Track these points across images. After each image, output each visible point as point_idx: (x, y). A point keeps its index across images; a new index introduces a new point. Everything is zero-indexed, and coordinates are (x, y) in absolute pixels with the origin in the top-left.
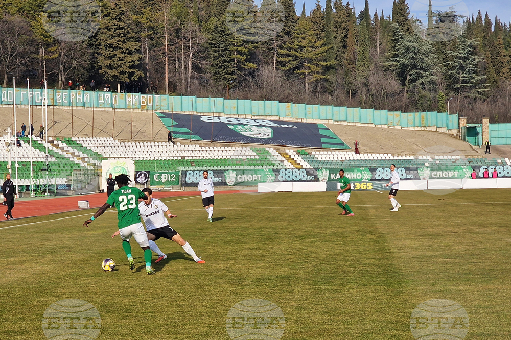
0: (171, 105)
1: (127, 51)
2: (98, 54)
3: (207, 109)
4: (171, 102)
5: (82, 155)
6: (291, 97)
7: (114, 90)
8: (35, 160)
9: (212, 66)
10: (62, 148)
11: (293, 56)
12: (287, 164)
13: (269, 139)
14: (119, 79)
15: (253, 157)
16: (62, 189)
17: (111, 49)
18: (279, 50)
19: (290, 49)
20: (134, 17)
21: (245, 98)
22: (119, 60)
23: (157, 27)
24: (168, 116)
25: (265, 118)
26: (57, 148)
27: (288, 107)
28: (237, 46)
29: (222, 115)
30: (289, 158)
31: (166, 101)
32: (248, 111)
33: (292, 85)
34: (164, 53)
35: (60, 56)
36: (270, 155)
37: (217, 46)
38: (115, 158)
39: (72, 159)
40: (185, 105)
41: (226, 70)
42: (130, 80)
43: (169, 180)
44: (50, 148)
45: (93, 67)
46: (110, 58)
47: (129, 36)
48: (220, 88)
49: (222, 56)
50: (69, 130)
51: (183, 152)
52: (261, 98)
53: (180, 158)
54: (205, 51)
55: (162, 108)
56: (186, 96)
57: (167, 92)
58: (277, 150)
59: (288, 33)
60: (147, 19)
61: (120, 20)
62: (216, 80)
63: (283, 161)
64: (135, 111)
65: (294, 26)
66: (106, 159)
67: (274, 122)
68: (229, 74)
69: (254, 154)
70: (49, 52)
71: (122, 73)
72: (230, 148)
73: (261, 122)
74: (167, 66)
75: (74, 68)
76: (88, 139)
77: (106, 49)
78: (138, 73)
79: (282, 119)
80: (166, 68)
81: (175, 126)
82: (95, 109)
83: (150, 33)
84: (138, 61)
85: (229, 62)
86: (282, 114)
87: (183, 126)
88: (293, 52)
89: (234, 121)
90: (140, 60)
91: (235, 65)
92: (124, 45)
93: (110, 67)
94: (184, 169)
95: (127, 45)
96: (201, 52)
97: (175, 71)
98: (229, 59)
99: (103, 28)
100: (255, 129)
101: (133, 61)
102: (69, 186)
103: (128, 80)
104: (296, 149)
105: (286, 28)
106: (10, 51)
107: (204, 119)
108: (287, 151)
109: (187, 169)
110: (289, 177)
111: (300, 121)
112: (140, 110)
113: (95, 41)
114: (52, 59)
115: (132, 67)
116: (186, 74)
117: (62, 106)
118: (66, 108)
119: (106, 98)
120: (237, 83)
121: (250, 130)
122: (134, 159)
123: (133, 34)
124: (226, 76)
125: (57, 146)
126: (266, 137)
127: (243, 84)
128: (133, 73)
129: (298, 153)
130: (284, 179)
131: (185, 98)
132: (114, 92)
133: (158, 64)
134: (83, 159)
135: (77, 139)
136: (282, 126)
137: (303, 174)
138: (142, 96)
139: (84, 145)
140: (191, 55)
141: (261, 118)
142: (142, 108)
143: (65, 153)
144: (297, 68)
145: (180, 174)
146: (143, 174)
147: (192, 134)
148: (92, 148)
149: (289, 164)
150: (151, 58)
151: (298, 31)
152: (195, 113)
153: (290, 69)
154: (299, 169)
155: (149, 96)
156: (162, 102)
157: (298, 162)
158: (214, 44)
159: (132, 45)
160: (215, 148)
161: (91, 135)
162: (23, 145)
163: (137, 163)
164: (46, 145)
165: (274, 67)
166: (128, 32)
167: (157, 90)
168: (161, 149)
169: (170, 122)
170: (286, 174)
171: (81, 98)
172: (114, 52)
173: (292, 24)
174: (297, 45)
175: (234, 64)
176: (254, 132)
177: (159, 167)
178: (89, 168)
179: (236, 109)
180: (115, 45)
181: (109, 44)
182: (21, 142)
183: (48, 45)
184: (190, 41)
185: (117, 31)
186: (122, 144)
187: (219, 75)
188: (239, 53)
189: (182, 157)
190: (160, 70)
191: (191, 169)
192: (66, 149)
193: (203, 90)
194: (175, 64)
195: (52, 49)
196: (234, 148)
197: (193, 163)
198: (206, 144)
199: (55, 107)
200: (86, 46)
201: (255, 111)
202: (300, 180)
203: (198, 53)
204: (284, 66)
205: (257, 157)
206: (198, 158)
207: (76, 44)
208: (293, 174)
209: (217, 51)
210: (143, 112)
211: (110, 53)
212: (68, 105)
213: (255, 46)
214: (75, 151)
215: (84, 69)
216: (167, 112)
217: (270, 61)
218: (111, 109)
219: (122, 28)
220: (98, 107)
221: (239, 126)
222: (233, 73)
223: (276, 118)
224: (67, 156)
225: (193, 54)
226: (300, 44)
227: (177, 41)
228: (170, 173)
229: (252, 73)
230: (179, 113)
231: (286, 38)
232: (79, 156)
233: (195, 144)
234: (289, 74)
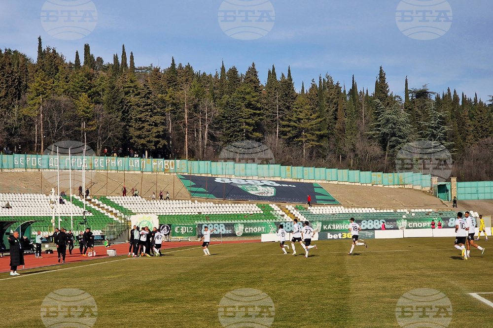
0: (189, 169)
1: (154, 124)
2: (130, 126)
3: (220, 172)
4: (189, 166)
5: (115, 211)
6: (291, 161)
8: (76, 215)
9: (224, 135)
10: (98, 205)
11: (292, 127)
12: (287, 218)
14: (147, 147)
15: (259, 212)
16: (98, 240)
17: (140, 122)
18: (281, 122)
19: (290, 120)
20: (160, 95)
22: (147, 131)
23: (178, 103)
24: (187, 178)
25: (269, 179)
26: (94, 205)
27: (289, 169)
28: (245, 118)
29: (233, 177)
30: (289, 213)
31: (186, 165)
32: (255, 173)
33: (291, 151)
34: (185, 124)
35: (98, 128)
36: (273, 210)
37: (229, 118)
38: (142, 213)
39: (106, 214)
40: (201, 168)
41: (236, 139)
42: (156, 148)
43: (188, 232)
44: (89, 205)
45: (125, 137)
46: (140, 129)
47: (155, 111)
49: (233, 127)
50: (104, 190)
51: (200, 208)
53: (197, 214)
54: (219, 123)
55: (182, 171)
56: (203, 160)
57: (187, 157)
58: (279, 206)
59: (288, 108)
60: (170, 97)
61: (148, 98)
63: (283, 216)
64: (160, 173)
65: (293, 102)
66: (135, 214)
67: (277, 182)
70: (89, 125)
71: (149, 142)
72: (239, 205)
73: (265, 183)
74: (187, 135)
75: (110, 138)
76: (120, 197)
77: (136, 122)
78: (163, 142)
79: (283, 180)
80: (186, 137)
82: (126, 172)
83: (172, 108)
84: (162, 131)
85: (239, 132)
86: (283, 175)
87: (200, 186)
88: (292, 124)
89: (243, 182)
90: (164, 131)
91: (244, 135)
92: (151, 118)
93: (139, 137)
94: (200, 223)
95: (153, 119)
96: (216, 124)
97: (193, 140)
98: (239, 129)
99: (134, 105)
100: (260, 188)
101: (158, 132)
102: (103, 236)
103: (154, 148)
105: (287, 103)
106: (56, 126)
109: (203, 222)
110: (288, 228)
112: (164, 173)
113: (127, 116)
114: (92, 131)
115: (157, 137)
117: (99, 170)
118: (102, 171)
119: (136, 163)
121: (256, 189)
122: (158, 214)
123: (159, 110)
125: (94, 203)
126: (269, 195)
128: (158, 142)
129: (297, 208)
131: (202, 162)
133: (179, 134)
134: (116, 214)
135: (111, 197)
138: (165, 161)
139: (116, 203)
140: (207, 126)
141: (266, 179)
142: (165, 171)
143: (100, 209)
144: (296, 136)
145: (197, 227)
146: (165, 227)
147: (208, 193)
148: (123, 205)
149: (289, 217)
150: (173, 129)
151: (297, 106)
153: (290, 138)
155: (171, 161)
157: (296, 216)
158: (227, 117)
159: (158, 119)
160: (227, 205)
162: (66, 202)
163: (160, 217)
164: (84, 201)
165: (277, 136)
166: (155, 108)
167: (178, 156)
168: (181, 206)
169: (189, 183)
171: (115, 163)
172: (143, 125)
173: (291, 100)
174: (296, 118)
175: (243, 133)
176: (260, 191)
177: (180, 221)
178: (120, 222)
180: (143, 119)
181: (139, 118)
182: (65, 200)
183: (89, 120)
184: (206, 114)
185: (146, 107)
186: (149, 201)
189: (200, 213)
190: (181, 139)
191: (206, 223)
194: (194, 134)
195: (91, 123)
196: (242, 205)
197: (208, 217)
198: (219, 202)
199: (93, 171)
200: (119, 120)
201: (260, 173)
203: (213, 125)
205: (262, 212)
206: (212, 213)
207: (111, 119)
209: (228, 122)
210: (166, 174)
211: (139, 126)
212: (104, 168)
213: (261, 119)
214: (109, 207)
215: (118, 139)
216: (186, 174)
217: (274, 131)
218: (140, 172)
219: (149, 105)
220: (129, 171)
221: (247, 186)
223: (279, 179)
224: (102, 211)
225: (209, 125)
226: (298, 116)
227: (195, 114)
228: (189, 226)
230: (196, 175)
231: (287, 112)
232: (112, 211)
234: (289, 142)
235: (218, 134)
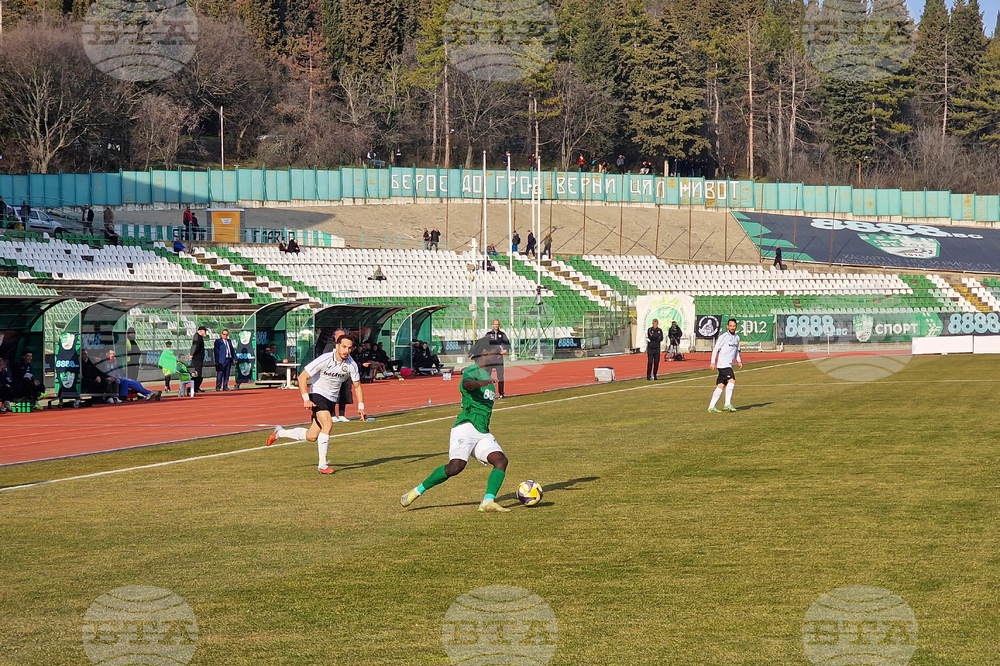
0: (758, 199)
1: (682, 103)
2: (631, 109)
3: (822, 206)
4: (758, 193)
5: (601, 287)
6: (973, 184)
7: (659, 172)
8: (518, 295)
9: (831, 129)
10: (566, 274)
11: (977, 110)
12: (965, 305)
13: (933, 259)
14: (667, 152)
15: (904, 292)
16: (566, 347)
17: (654, 101)
18: (953, 99)
19: (973, 96)
20: (695, 44)
21: (891, 186)
22: (668, 120)
23: (734, 60)
24: (754, 218)
25: (925, 222)
26: (557, 274)
27: (968, 201)
28: (876, 92)
29: (849, 216)
30: (968, 294)
31: (751, 192)
32: (895, 210)
33: (974, 162)
34: (747, 106)
35: (564, 113)
36: (934, 288)
37: (841, 92)
38: (659, 291)
39: (582, 294)
40: (785, 198)
41: (856, 136)
42: (687, 155)
43: (756, 331)
44: (545, 274)
45: (621, 132)
46: (652, 115)
47: (686, 76)
48: (846, 169)
49: (850, 111)
50: (578, 242)
51: (781, 282)
52: (919, 187)
53: (775, 293)
54: (820, 102)
55: (744, 204)
56: (786, 182)
57: (752, 176)
58: (947, 279)
59: (969, 69)
60: (717, 47)
61: (670, 48)
62: (839, 155)
63: (955, 299)
64: (696, 208)
65: (980, 56)
66: (644, 293)
67: (943, 228)
68: (863, 143)
69: (906, 286)
70: (545, 107)
71: (672, 141)
72: (863, 276)
73: (918, 230)
74: (751, 129)
75: (589, 134)
76: (611, 258)
77: (645, 99)
78: (701, 143)
79: (956, 223)
80: (751, 134)
81: (765, 236)
82: (625, 205)
83: (721, 72)
84: (701, 120)
85: (862, 122)
86: (956, 214)
87: (780, 237)
88: (978, 103)
89: (871, 228)
90: (704, 118)
91: (873, 128)
92: (676, 92)
93: (651, 131)
94: (781, 313)
95: (680, 94)
96: (812, 106)
97: (767, 138)
98: (862, 116)
99: (640, 64)
100: (906, 241)
101: (692, 121)
102: (577, 341)
103: (684, 155)
104: (981, 277)
105: (966, 59)
106: (478, 106)
107: (817, 224)
108: (964, 280)
109: (787, 312)
110: (968, 326)
111: (989, 226)
112: (703, 207)
113: (626, 87)
114: (551, 119)
115: (690, 131)
116: (785, 144)
117: (567, 200)
118: (574, 203)
119: (645, 186)
120: (876, 159)
121: (899, 244)
122: (694, 294)
123: (693, 74)
124: (857, 147)
125: (557, 270)
126: (926, 256)
127: (887, 162)
128: (692, 142)
129: (985, 284)
130: (958, 331)
131: (782, 186)
132: (658, 175)
133: (736, 127)
134: (603, 294)
135: (592, 258)
136: (956, 235)
137: (993, 322)
138: (707, 182)
139: (605, 270)
140: (794, 109)
141: (919, 221)
142: (707, 203)
143: (570, 283)
144: (986, 130)
145: (775, 321)
146: (710, 322)
147: (797, 251)
148: (619, 274)
149: (969, 303)
150: (724, 115)
151: (988, 64)
152: (801, 214)
153: (973, 133)
154: (986, 314)
155: (719, 182)
156: (742, 193)
157: (984, 300)
158: (836, 91)
159: (689, 93)
160: (836, 276)
161: (617, 251)
162: (497, 268)
163: (699, 300)
164: (538, 268)
165: (944, 129)
166: (684, 71)
167: (733, 172)
168: (741, 276)
169: (758, 228)
170: (962, 322)
171: (600, 186)
172: (659, 106)
173: (976, 52)
174: (986, 90)
175: (871, 125)
176: (907, 247)
177: (739, 309)
178: (613, 310)
179: (874, 205)
180: (660, 94)
181: (650, 91)
182: (495, 264)
183: (544, 95)
184: (794, 84)
185: (665, 69)
186: (673, 267)
187: (844, 146)
188: (881, 105)
189: (781, 292)
190: (739, 136)
191: (795, 313)
192: (573, 275)
193: (815, 172)
194: (766, 126)
195: (551, 101)
196: (869, 276)
197: (799, 301)
198: (821, 269)
199: (554, 202)
200: (609, 95)
201: (907, 208)
202: (988, 333)
203: (807, 106)
204: (962, 127)
205: (911, 292)
206: (806, 293)
207: (591, 92)
208: (974, 322)
209: (840, 101)
210: (709, 210)
211: (651, 108)
212: (577, 197)
213: (909, 93)
214: (589, 279)
215: (605, 135)
216: (752, 210)
217: (937, 119)
218: (652, 206)
219: (673, 63)
220: (629, 202)
221: (879, 237)
222: (869, 141)
223: (946, 222)
224: (573, 287)
225: (799, 107)
226: (991, 87)
227: (770, 85)
228: (758, 320)
229: (904, 141)
230: (773, 212)
231: (966, 77)
232: (596, 287)
233: (800, 268)
234: (969, 143)
235: (818, 126)
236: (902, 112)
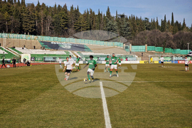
1: (31, 23)
5: (16, 52)
7: (27, 34)
13: (70, 49)
14: (28, 31)
24: (42, 42)
26: (9, 50)
35: (11, 24)
39: (13, 53)
42: (32, 31)
45: (21, 27)
57: (42, 35)
66: (23, 53)
69: (65, 53)
80: (42, 28)
81: (43, 45)
83: (37, 18)
84: (34, 26)
87: (46, 45)
93: (26, 28)
104: (77, 52)
107: (52, 43)
108: (74, 52)
109: (46, 57)
111: (79, 44)
115: (32, 28)
116: (48, 30)
121: (65, 46)
131: (47, 37)
136: (73, 45)
138: (34, 36)
147: (48, 47)
148: (19, 50)
152: (49, 41)
155: (37, 36)
156: (41, 38)
163: (31, 55)
186: (28, 49)
188: (63, 24)
189: (45, 54)
198: (52, 50)
199: (9, 39)
200: (19, 21)
204: (76, 28)
215: (18, 28)
221: (61, 45)
229: (66, 30)
230: (45, 41)
233: (49, 50)
235: (53, 27)
236: (66, 25)
